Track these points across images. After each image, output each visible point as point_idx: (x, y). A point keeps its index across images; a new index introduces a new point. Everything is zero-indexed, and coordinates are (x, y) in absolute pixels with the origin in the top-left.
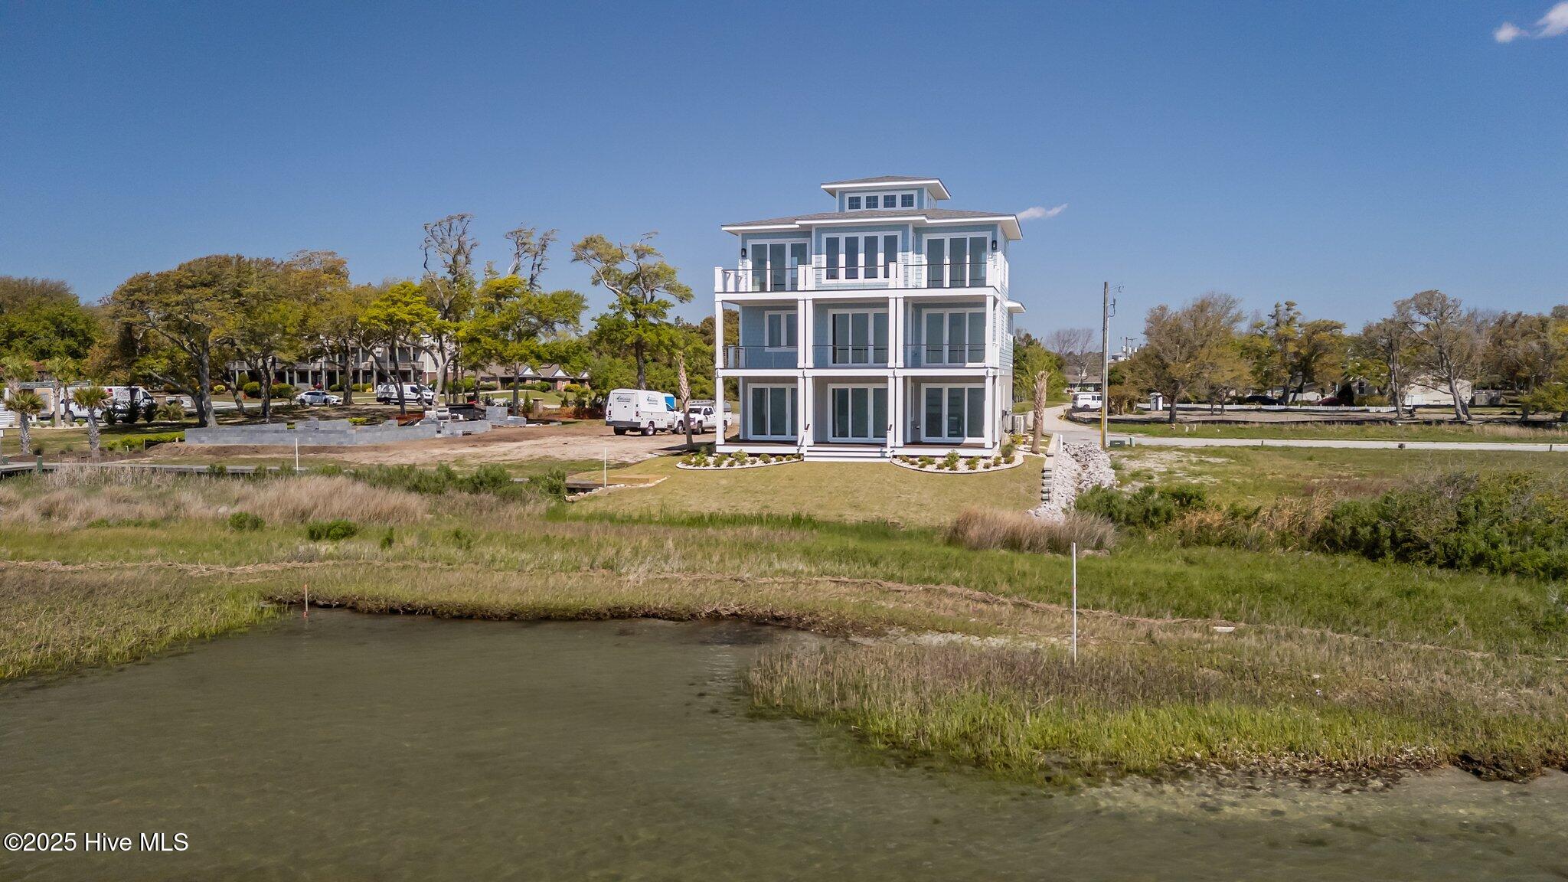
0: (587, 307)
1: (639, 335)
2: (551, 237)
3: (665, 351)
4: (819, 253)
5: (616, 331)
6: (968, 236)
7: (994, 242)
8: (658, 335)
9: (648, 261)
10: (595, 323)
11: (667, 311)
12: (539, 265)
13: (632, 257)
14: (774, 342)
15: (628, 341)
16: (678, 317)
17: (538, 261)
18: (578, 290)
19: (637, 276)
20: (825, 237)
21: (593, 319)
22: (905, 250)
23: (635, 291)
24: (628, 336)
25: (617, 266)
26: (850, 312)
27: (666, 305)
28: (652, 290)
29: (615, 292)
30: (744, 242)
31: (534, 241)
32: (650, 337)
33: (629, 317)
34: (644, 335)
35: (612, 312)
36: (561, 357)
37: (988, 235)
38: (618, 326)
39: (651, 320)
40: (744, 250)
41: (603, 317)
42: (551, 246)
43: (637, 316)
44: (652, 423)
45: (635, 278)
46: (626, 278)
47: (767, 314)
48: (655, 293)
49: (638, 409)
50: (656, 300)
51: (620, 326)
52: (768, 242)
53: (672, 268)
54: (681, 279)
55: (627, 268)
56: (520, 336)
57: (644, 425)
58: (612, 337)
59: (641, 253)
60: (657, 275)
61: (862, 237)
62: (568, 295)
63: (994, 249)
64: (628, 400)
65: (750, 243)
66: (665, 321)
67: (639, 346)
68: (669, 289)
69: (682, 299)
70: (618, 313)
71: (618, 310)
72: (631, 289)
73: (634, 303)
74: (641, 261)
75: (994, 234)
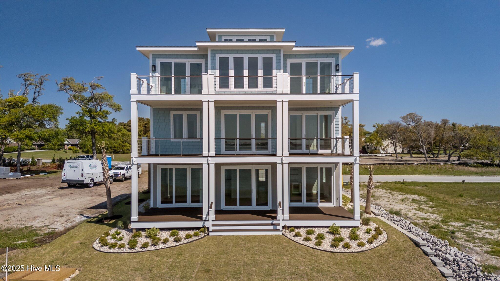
0: (62, 113)
1: (92, 127)
2: (45, 78)
3: (106, 135)
4: (213, 68)
5: (80, 125)
6: (319, 61)
7: (337, 65)
8: (103, 127)
9: (97, 92)
10: (68, 122)
11: (108, 116)
12: (38, 92)
13: (89, 89)
14: (179, 134)
15: (87, 130)
16: (114, 119)
17: (38, 90)
18: (58, 104)
19: (92, 98)
20: (218, 56)
21: (67, 119)
22: (278, 68)
23: (91, 105)
24: (86, 128)
25: (82, 94)
26: (238, 113)
27: (107, 113)
28: (100, 106)
29: (80, 106)
30: (154, 60)
31: (35, 80)
32: (98, 128)
33: (88, 119)
34: (95, 127)
35: (78, 116)
36: (45, 139)
37: (333, 61)
38: (81, 123)
39: (99, 120)
40: (154, 66)
41: (73, 118)
42: (45, 84)
43: (92, 117)
44: (92, 180)
45: (91, 99)
46: (86, 99)
47: (172, 113)
48: (102, 107)
49: (82, 172)
50: (102, 110)
51: (82, 123)
52: (173, 61)
53: (110, 95)
54: (115, 101)
55: (87, 95)
56: (21, 128)
57: (87, 181)
58: (77, 128)
59: (93, 87)
60: (103, 98)
61: (246, 58)
62: (51, 106)
63: (337, 71)
64: (77, 167)
65: (158, 62)
66: (107, 120)
67: (93, 133)
68: (110, 105)
69: (116, 110)
70: (81, 116)
71: (82, 115)
72: (89, 105)
73: (90, 111)
74: (93, 91)
75: (337, 60)
